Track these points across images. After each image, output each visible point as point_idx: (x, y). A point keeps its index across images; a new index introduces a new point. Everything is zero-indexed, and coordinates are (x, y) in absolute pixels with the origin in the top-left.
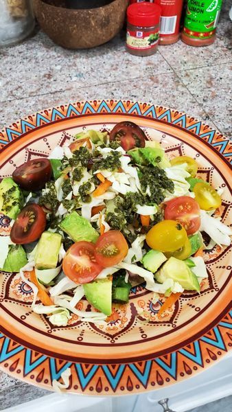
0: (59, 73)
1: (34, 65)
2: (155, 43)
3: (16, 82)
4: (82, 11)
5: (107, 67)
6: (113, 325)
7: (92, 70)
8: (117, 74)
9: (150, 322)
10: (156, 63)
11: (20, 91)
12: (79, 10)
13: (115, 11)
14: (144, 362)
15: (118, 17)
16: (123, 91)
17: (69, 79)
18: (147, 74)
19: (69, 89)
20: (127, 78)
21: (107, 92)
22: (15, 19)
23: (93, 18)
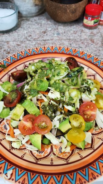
0: (49, 32)
1: (39, 27)
2: (97, 24)
3: (29, 33)
4: (64, 5)
5: (72, 32)
6: (40, 153)
7: (65, 33)
8: (75, 36)
9: (58, 157)
10: (95, 33)
11: (31, 37)
12: (63, 4)
13: (80, 7)
14: (47, 176)
15: (81, 10)
16: (76, 44)
17: (53, 35)
18: (90, 38)
19: (52, 40)
20: (79, 38)
21: (69, 44)
22: (36, 5)
23: (69, 9)
